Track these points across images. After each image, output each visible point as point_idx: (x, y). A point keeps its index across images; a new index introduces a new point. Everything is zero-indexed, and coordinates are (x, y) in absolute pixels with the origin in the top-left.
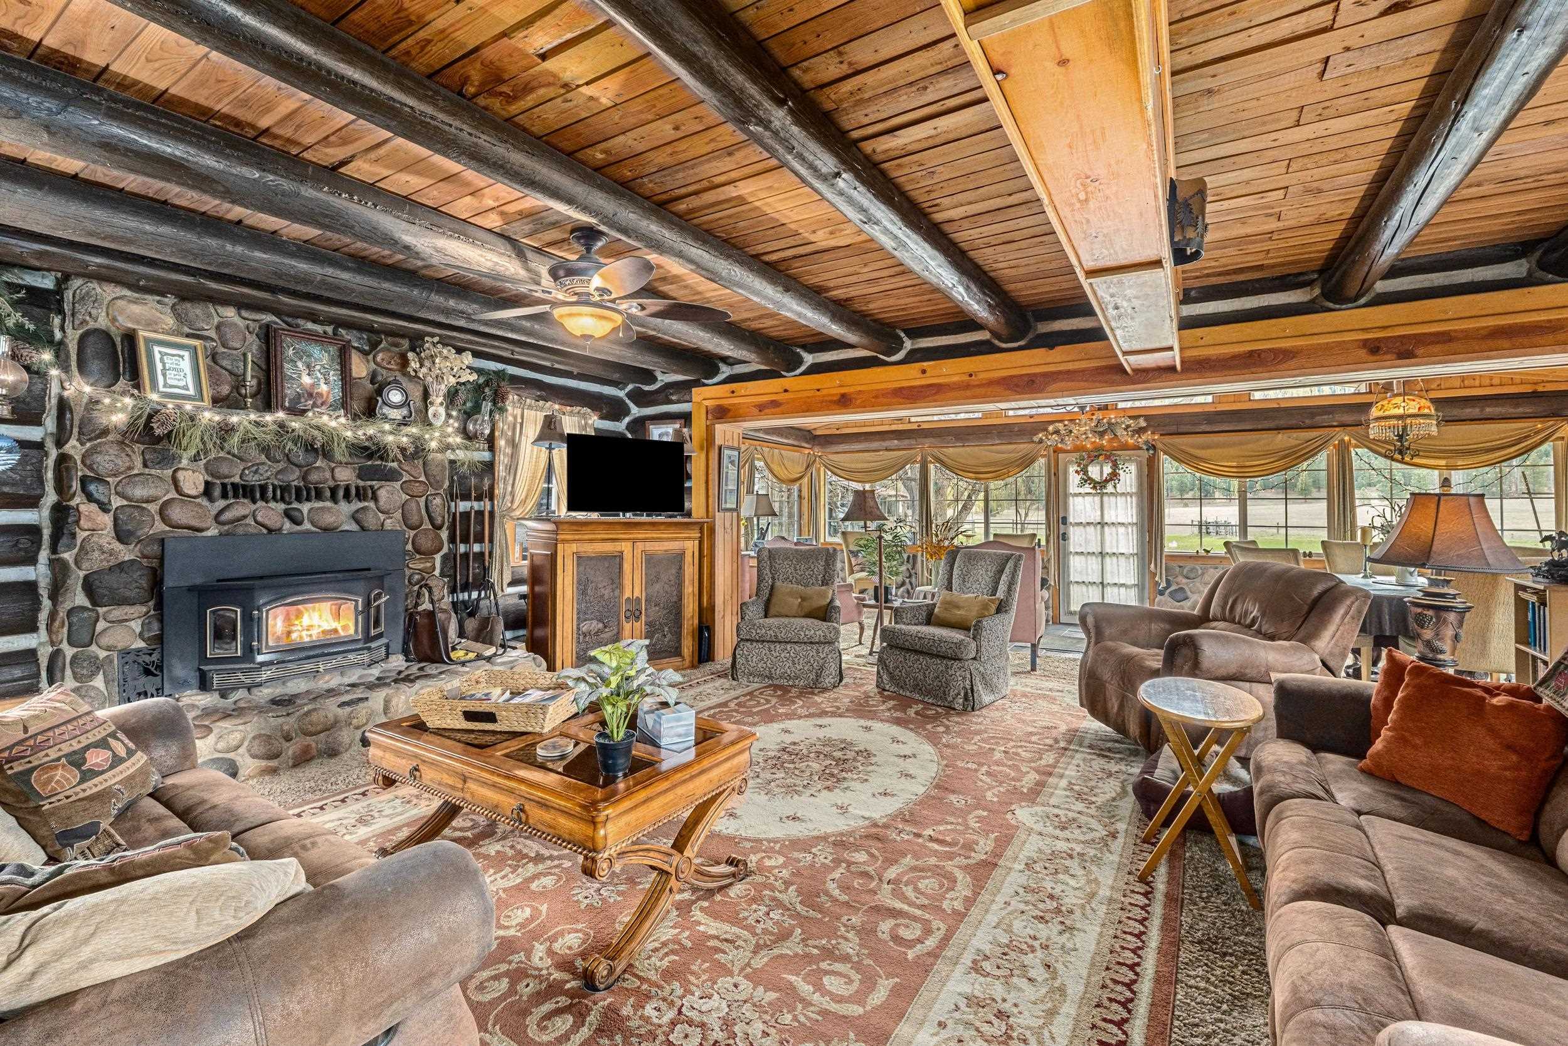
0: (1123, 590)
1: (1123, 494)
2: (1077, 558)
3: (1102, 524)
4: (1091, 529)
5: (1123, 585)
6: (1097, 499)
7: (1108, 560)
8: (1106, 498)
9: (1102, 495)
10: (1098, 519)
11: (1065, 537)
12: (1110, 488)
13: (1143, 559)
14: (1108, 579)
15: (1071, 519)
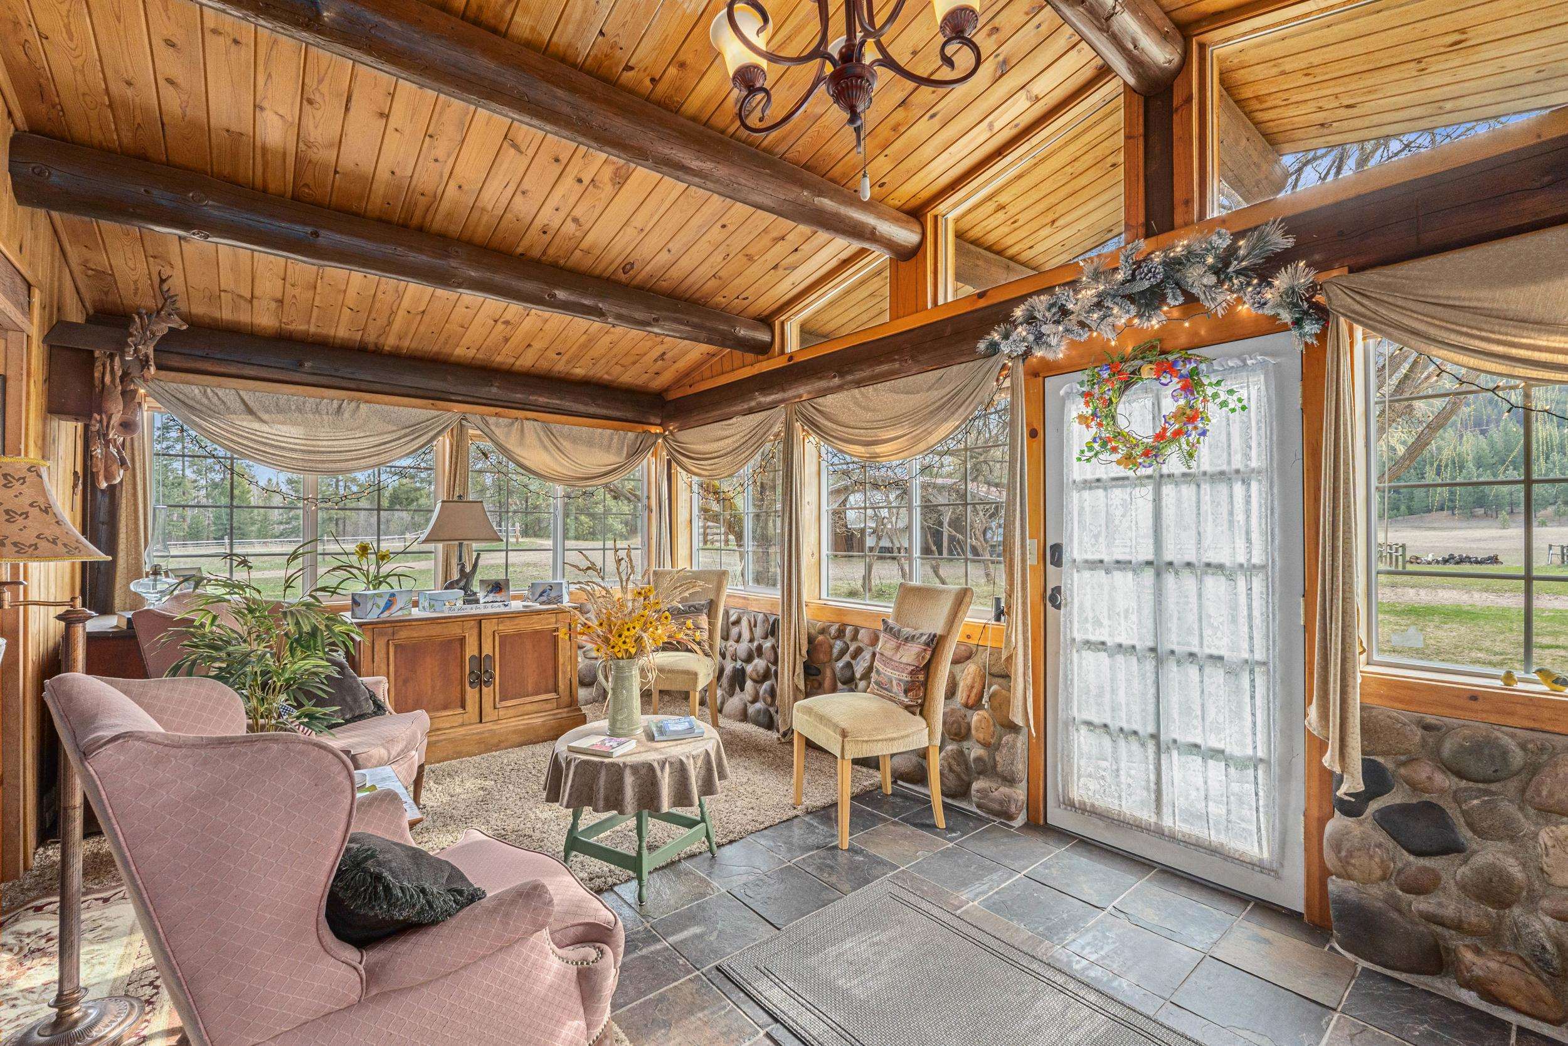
0: (1216, 769)
1: (1221, 477)
2: (1089, 656)
3: (1159, 567)
4: (1124, 580)
5: (1217, 754)
6: (1146, 492)
7: (1172, 670)
8: (1168, 490)
9: (1160, 480)
10: (1146, 552)
11: (1053, 598)
12: (1173, 464)
13: (1287, 681)
14: (1173, 731)
15: (1076, 550)
